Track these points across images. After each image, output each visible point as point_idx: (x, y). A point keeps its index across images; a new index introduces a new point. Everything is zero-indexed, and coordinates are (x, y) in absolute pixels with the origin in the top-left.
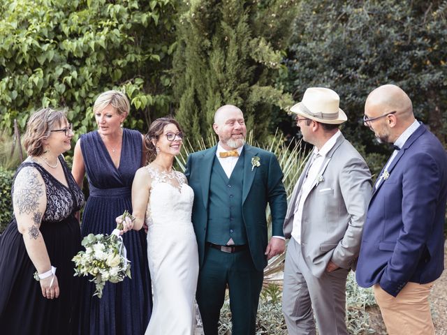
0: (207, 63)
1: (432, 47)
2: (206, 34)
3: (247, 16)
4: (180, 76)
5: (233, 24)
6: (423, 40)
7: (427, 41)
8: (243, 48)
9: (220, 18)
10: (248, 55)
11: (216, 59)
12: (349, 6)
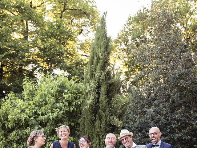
0: (93, 125)
1: (178, 124)
2: (93, 114)
3: (109, 108)
4: (83, 131)
5: (104, 111)
6: (175, 121)
7: (176, 122)
8: (108, 119)
9: (99, 108)
10: (109, 122)
11: (97, 124)
12: (146, 108)
